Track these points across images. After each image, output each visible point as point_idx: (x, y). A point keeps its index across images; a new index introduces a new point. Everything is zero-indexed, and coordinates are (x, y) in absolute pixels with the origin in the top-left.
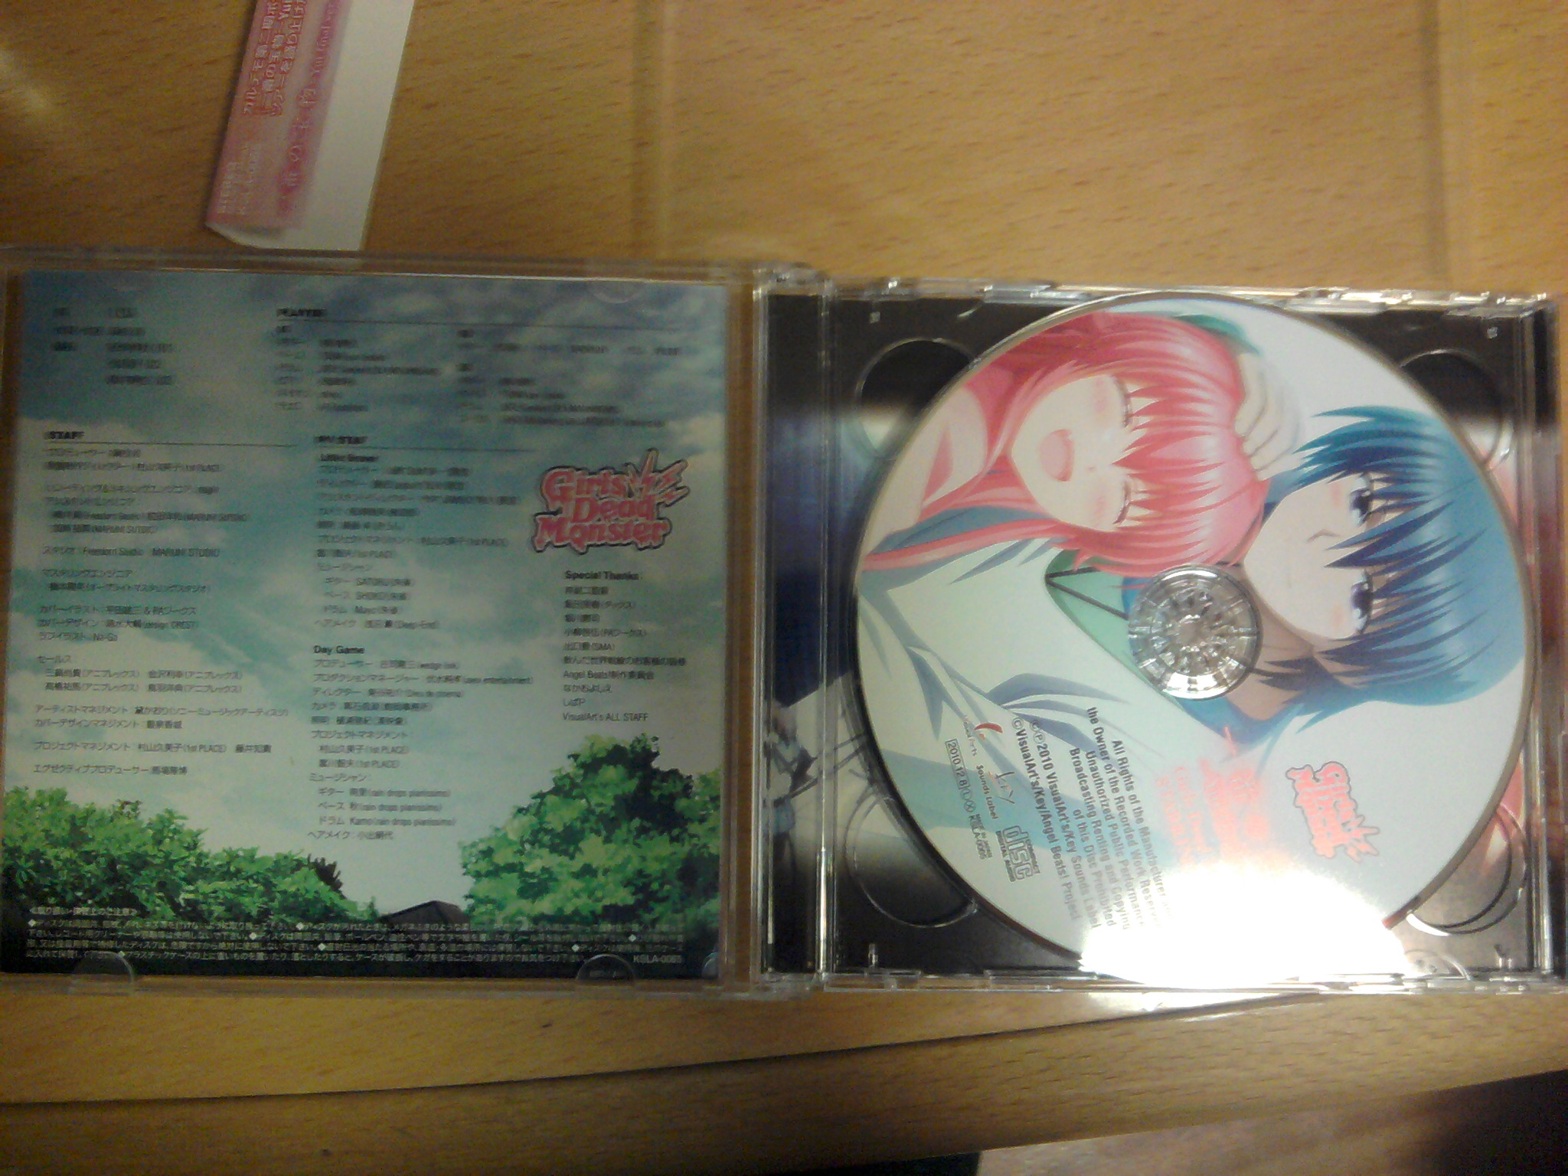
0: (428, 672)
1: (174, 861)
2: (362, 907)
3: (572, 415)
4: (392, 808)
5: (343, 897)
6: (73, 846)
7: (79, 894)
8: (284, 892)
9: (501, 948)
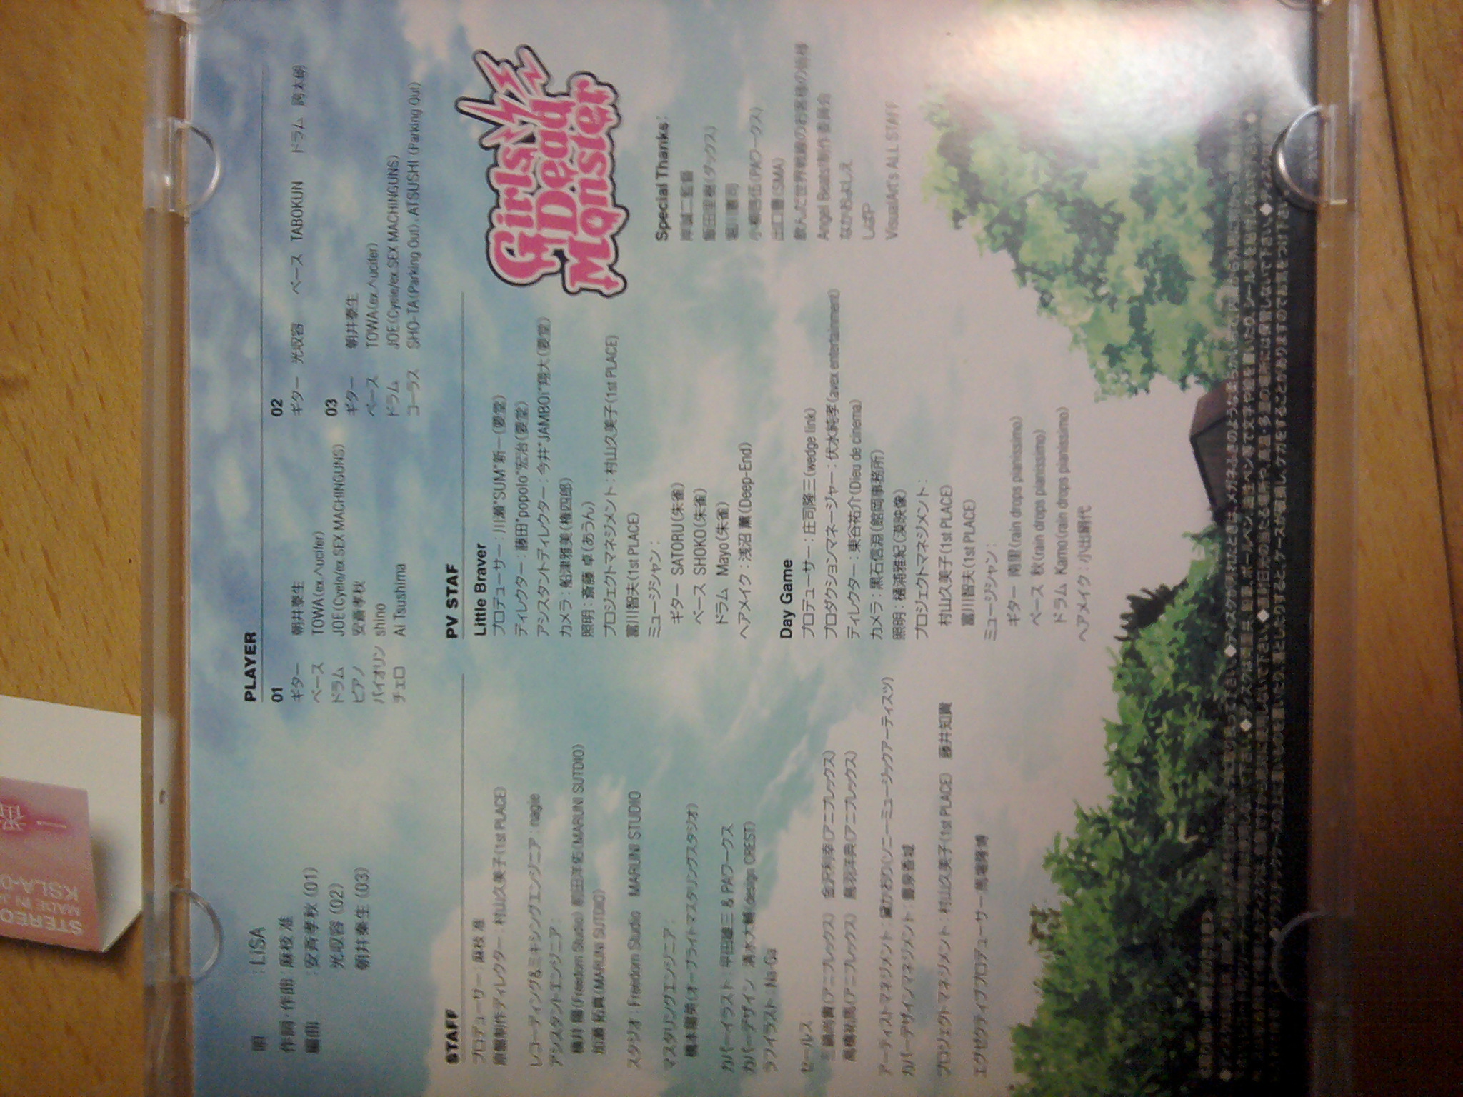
0: (820, 455)
1: (1127, 852)
2: (1199, 553)
3: (404, 235)
4: (1040, 510)
5: (1184, 585)
6: (1104, 1013)
7: (1179, 1002)
8: (1176, 678)
9: (1265, 329)
